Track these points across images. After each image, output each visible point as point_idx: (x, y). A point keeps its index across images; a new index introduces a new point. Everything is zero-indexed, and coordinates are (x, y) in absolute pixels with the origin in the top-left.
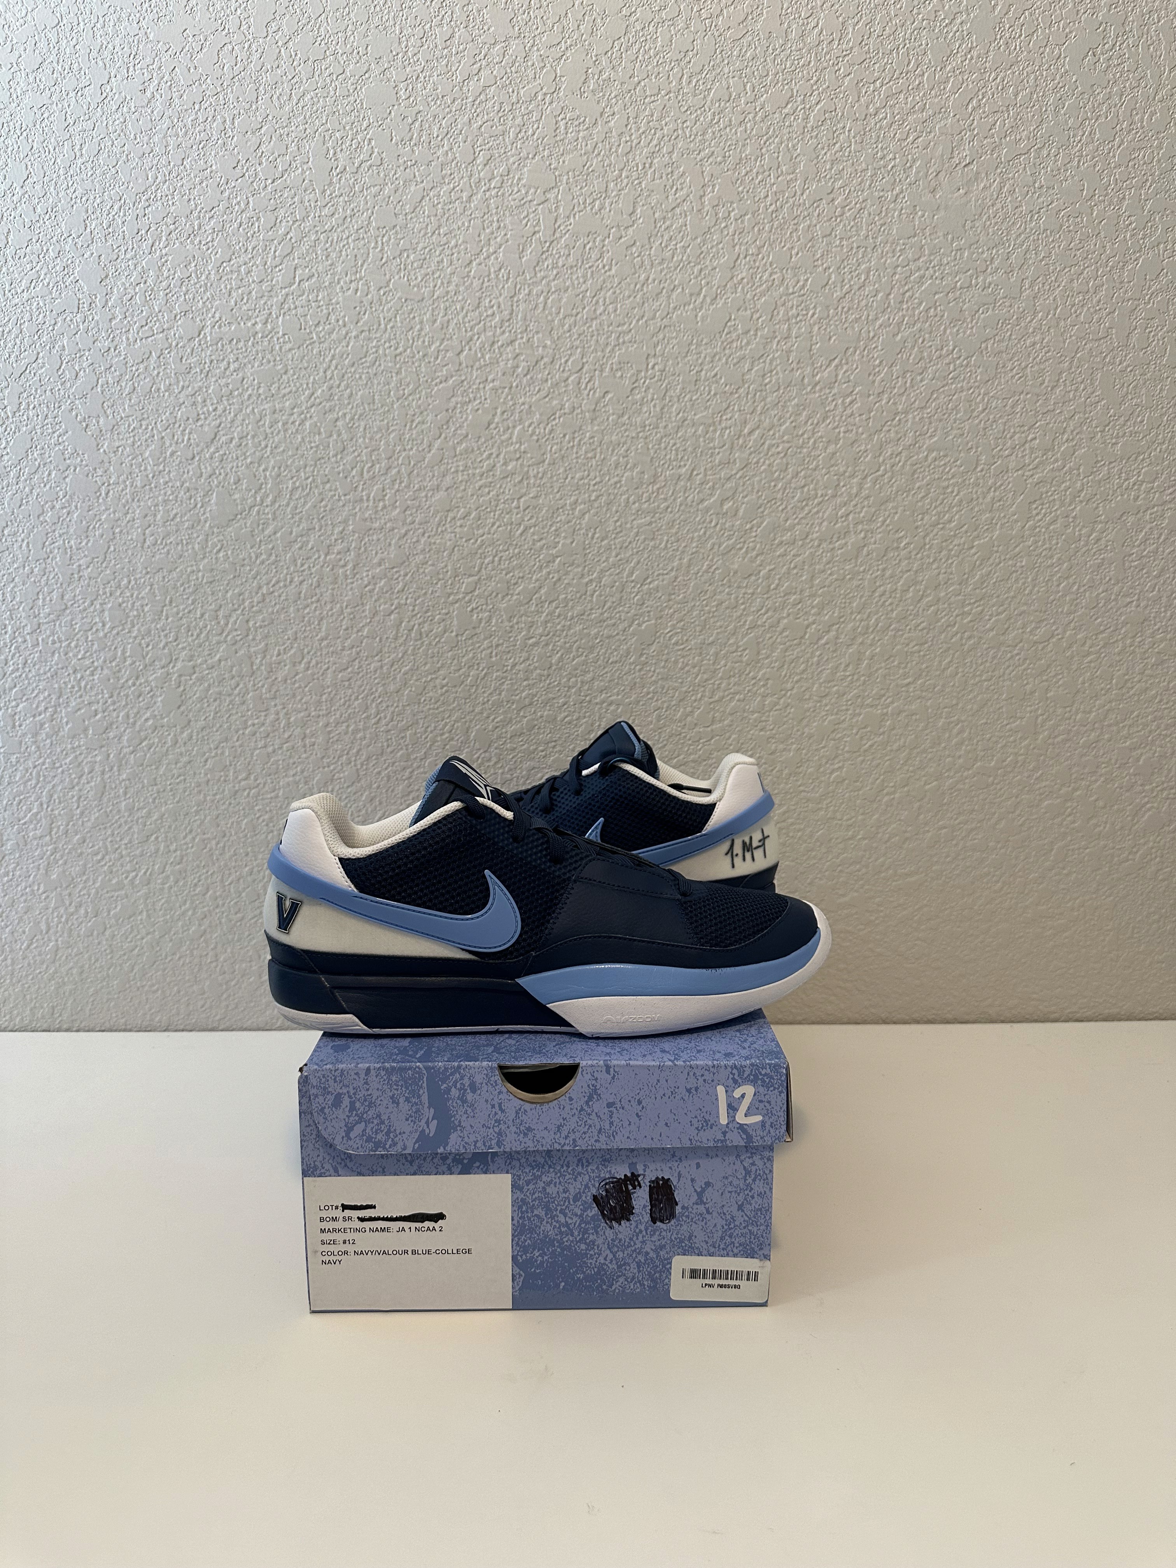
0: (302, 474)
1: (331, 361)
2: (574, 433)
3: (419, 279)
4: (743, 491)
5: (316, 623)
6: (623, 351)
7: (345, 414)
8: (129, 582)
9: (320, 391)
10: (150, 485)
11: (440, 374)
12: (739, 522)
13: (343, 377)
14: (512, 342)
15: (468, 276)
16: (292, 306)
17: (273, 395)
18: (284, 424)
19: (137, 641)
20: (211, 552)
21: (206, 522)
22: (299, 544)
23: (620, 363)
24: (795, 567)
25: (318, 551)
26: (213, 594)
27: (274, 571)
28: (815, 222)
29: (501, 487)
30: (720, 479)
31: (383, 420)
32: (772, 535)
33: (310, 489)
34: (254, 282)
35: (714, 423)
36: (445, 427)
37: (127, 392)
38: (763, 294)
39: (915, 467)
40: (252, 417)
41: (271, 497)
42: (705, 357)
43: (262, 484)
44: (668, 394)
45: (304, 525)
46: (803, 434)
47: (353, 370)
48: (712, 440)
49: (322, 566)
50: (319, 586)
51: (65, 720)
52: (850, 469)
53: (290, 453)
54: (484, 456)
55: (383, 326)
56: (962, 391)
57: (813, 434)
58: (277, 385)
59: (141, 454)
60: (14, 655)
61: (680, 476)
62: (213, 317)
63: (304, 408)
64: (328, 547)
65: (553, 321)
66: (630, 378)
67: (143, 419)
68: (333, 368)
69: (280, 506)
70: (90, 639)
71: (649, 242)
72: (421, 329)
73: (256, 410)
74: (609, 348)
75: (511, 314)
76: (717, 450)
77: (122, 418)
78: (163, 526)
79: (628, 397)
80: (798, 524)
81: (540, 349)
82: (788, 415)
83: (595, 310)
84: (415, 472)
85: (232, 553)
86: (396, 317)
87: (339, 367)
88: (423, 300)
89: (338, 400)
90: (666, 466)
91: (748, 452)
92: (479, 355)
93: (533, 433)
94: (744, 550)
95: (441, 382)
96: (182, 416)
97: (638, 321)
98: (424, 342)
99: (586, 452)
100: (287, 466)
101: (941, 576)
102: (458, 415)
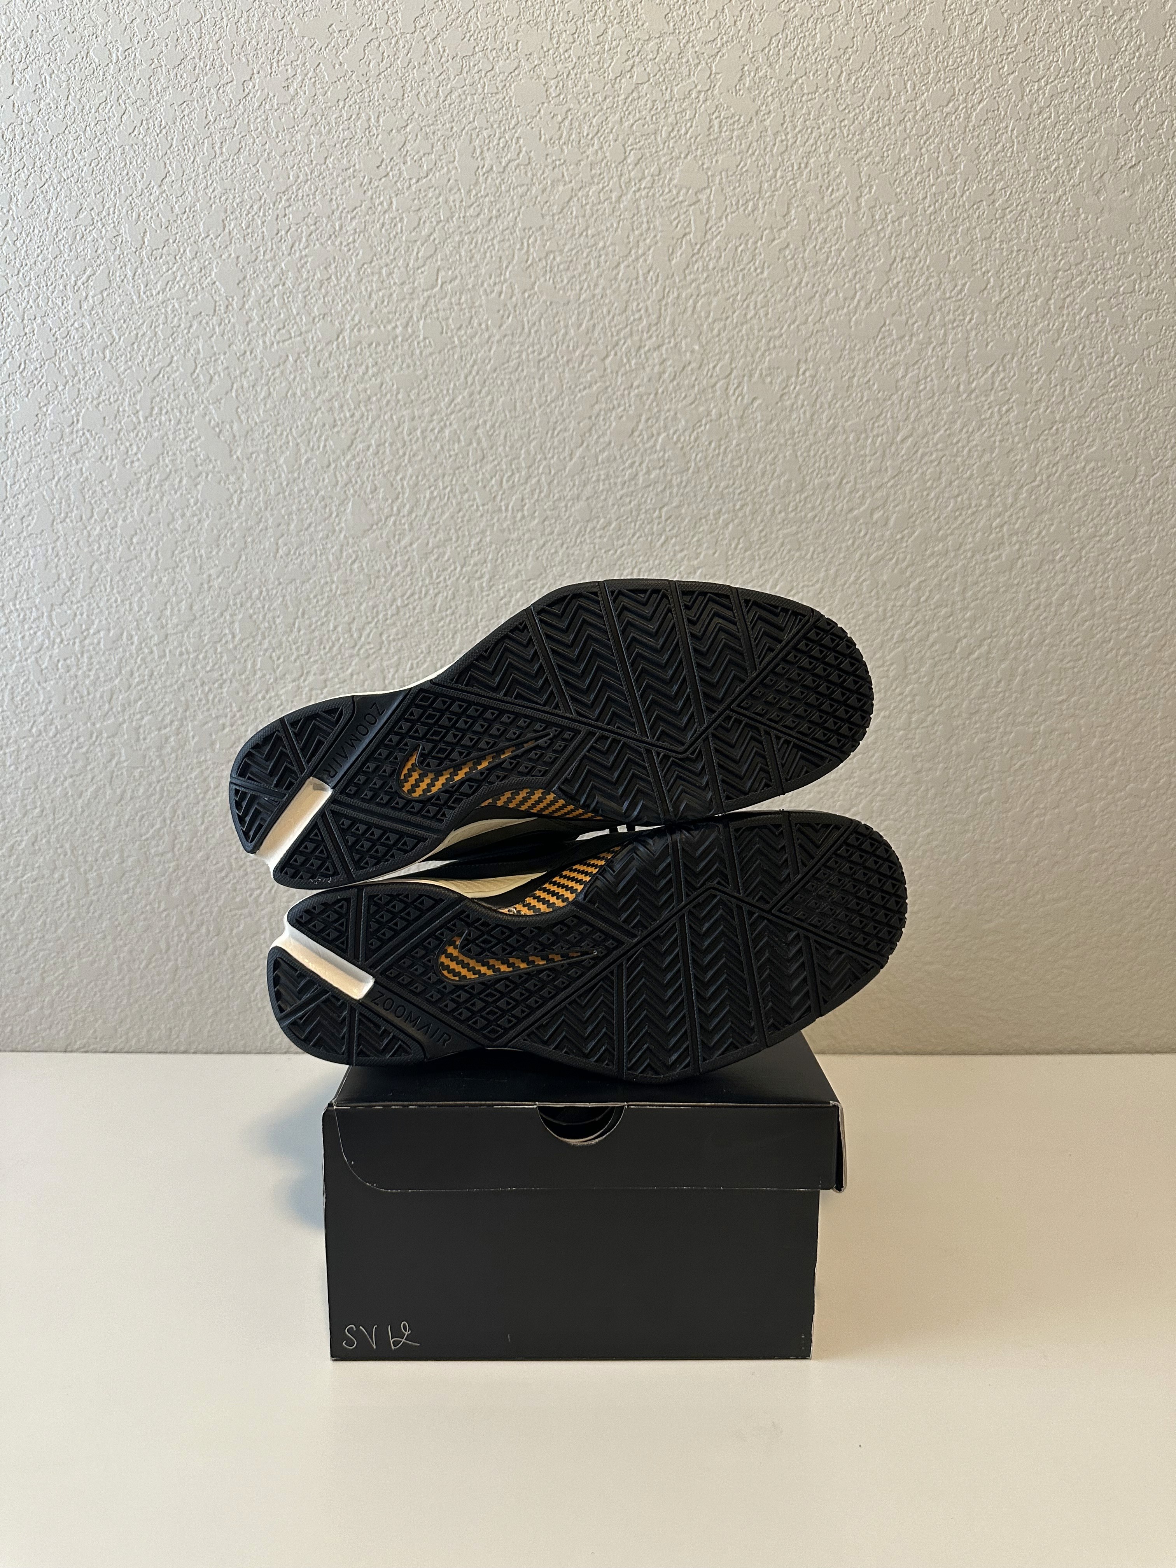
0: (441, 484)
1: (472, 366)
2: (721, 439)
3: (565, 281)
4: (894, 500)
5: (450, 636)
6: (774, 355)
7: (485, 422)
8: (261, 593)
9: (460, 397)
10: (284, 492)
11: (584, 380)
12: (888, 532)
13: (485, 382)
14: (659, 347)
15: (616, 279)
16: (434, 309)
17: (412, 401)
18: (422, 432)
19: (268, 654)
20: (346, 562)
21: (341, 532)
22: (435, 556)
23: (770, 369)
24: (947, 579)
25: (454, 562)
26: (346, 606)
27: (409, 583)
28: (974, 224)
29: (643, 496)
30: (871, 487)
31: (524, 428)
32: (923, 546)
33: (449, 498)
34: (395, 283)
35: (866, 430)
36: (587, 435)
37: (262, 397)
38: (919, 299)
39: (1072, 478)
40: (390, 423)
41: (408, 506)
42: (858, 363)
43: (399, 493)
44: (819, 400)
45: (441, 536)
46: (958, 442)
47: (495, 375)
48: (864, 447)
49: (458, 579)
50: (454, 597)
51: (192, 733)
52: (1005, 479)
53: (428, 462)
54: (627, 465)
55: (526, 330)
56: (1123, 400)
57: (968, 442)
58: (416, 391)
59: (276, 461)
60: (139, 667)
61: (828, 485)
62: (353, 319)
63: (443, 414)
64: (465, 558)
65: (702, 325)
66: (780, 384)
67: (278, 425)
68: (474, 373)
69: (416, 516)
70: (219, 650)
71: (803, 244)
72: (566, 333)
73: (394, 417)
74: (759, 353)
75: (659, 317)
76: (868, 459)
77: (256, 424)
78: (297, 535)
79: (777, 403)
80: (951, 534)
81: (688, 354)
82: (942, 423)
83: (746, 314)
84: (555, 482)
85: (367, 564)
86: (540, 321)
87: (481, 372)
88: (568, 303)
89: (480, 406)
90: (815, 473)
91: (900, 460)
92: (625, 360)
93: (678, 439)
94: (894, 561)
95: (585, 388)
96: (318, 422)
97: (789, 326)
98: (568, 346)
99: (732, 460)
100: (425, 475)
101: (1097, 591)
102: (601, 422)
